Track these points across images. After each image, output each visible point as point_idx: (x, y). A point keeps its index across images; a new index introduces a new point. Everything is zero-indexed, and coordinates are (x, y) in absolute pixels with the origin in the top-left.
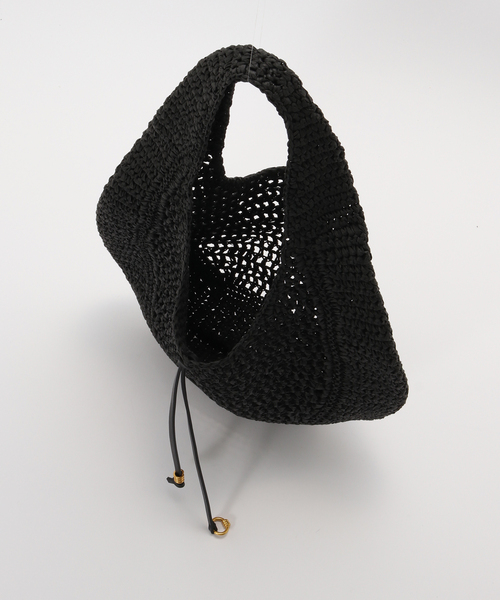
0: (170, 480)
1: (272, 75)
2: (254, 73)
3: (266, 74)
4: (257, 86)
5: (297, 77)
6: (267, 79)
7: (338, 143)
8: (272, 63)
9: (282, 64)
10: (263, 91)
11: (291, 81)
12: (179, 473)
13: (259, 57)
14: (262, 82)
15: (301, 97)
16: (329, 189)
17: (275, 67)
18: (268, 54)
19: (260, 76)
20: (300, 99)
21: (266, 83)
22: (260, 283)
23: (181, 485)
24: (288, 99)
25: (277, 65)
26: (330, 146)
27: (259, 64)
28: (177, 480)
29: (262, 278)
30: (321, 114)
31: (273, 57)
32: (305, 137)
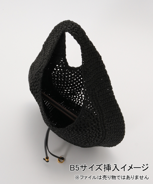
0: (44, 159)
1: (75, 30)
2: (69, 29)
3: (73, 29)
4: (70, 33)
5: (84, 31)
6: (74, 31)
7: (99, 54)
8: (76, 26)
9: (79, 26)
10: (72, 35)
11: (82, 32)
12: (47, 158)
13: (71, 24)
14: (72, 32)
15: (85, 38)
16: (97, 70)
17: (77, 27)
18: (75, 23)
19: (71, 30)
20: (85, 39)
21: (73, 33)
22: (80, 102)
23: (48, 162)
24: (80, 39)
25: (77, 26)
26: (96, 55)
27: (71, 26)
28: (46, 160)
29: (81, 101)
30: (92, 44)
31: (76, 24)
32: (87, 52)
